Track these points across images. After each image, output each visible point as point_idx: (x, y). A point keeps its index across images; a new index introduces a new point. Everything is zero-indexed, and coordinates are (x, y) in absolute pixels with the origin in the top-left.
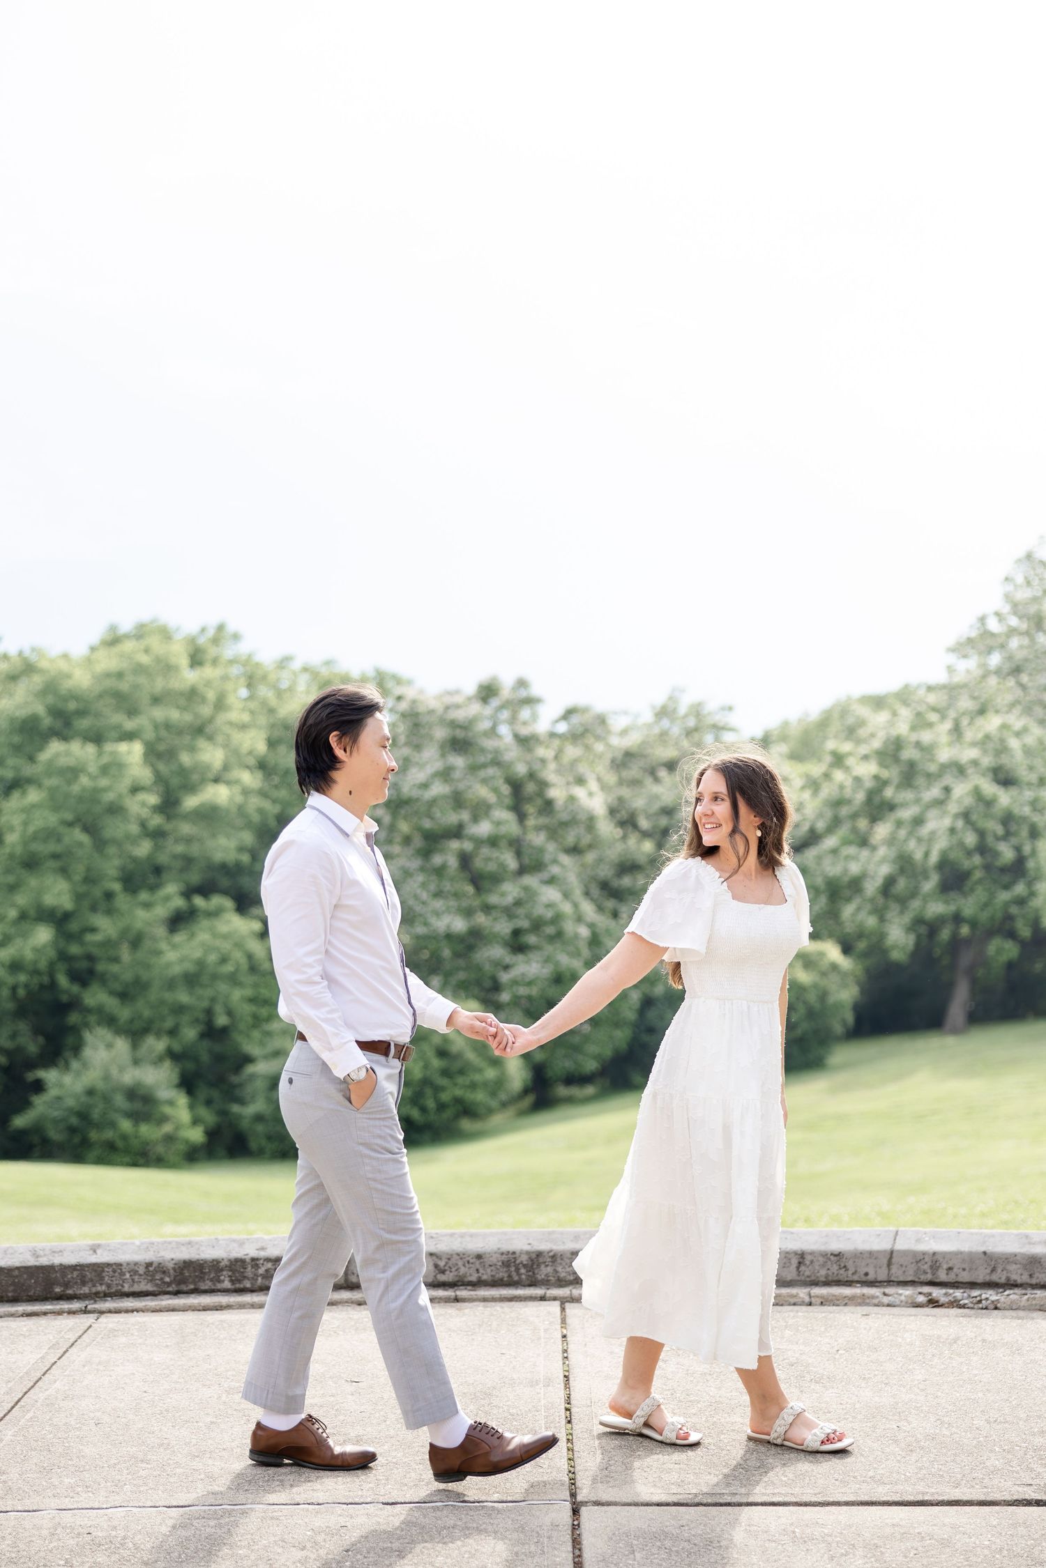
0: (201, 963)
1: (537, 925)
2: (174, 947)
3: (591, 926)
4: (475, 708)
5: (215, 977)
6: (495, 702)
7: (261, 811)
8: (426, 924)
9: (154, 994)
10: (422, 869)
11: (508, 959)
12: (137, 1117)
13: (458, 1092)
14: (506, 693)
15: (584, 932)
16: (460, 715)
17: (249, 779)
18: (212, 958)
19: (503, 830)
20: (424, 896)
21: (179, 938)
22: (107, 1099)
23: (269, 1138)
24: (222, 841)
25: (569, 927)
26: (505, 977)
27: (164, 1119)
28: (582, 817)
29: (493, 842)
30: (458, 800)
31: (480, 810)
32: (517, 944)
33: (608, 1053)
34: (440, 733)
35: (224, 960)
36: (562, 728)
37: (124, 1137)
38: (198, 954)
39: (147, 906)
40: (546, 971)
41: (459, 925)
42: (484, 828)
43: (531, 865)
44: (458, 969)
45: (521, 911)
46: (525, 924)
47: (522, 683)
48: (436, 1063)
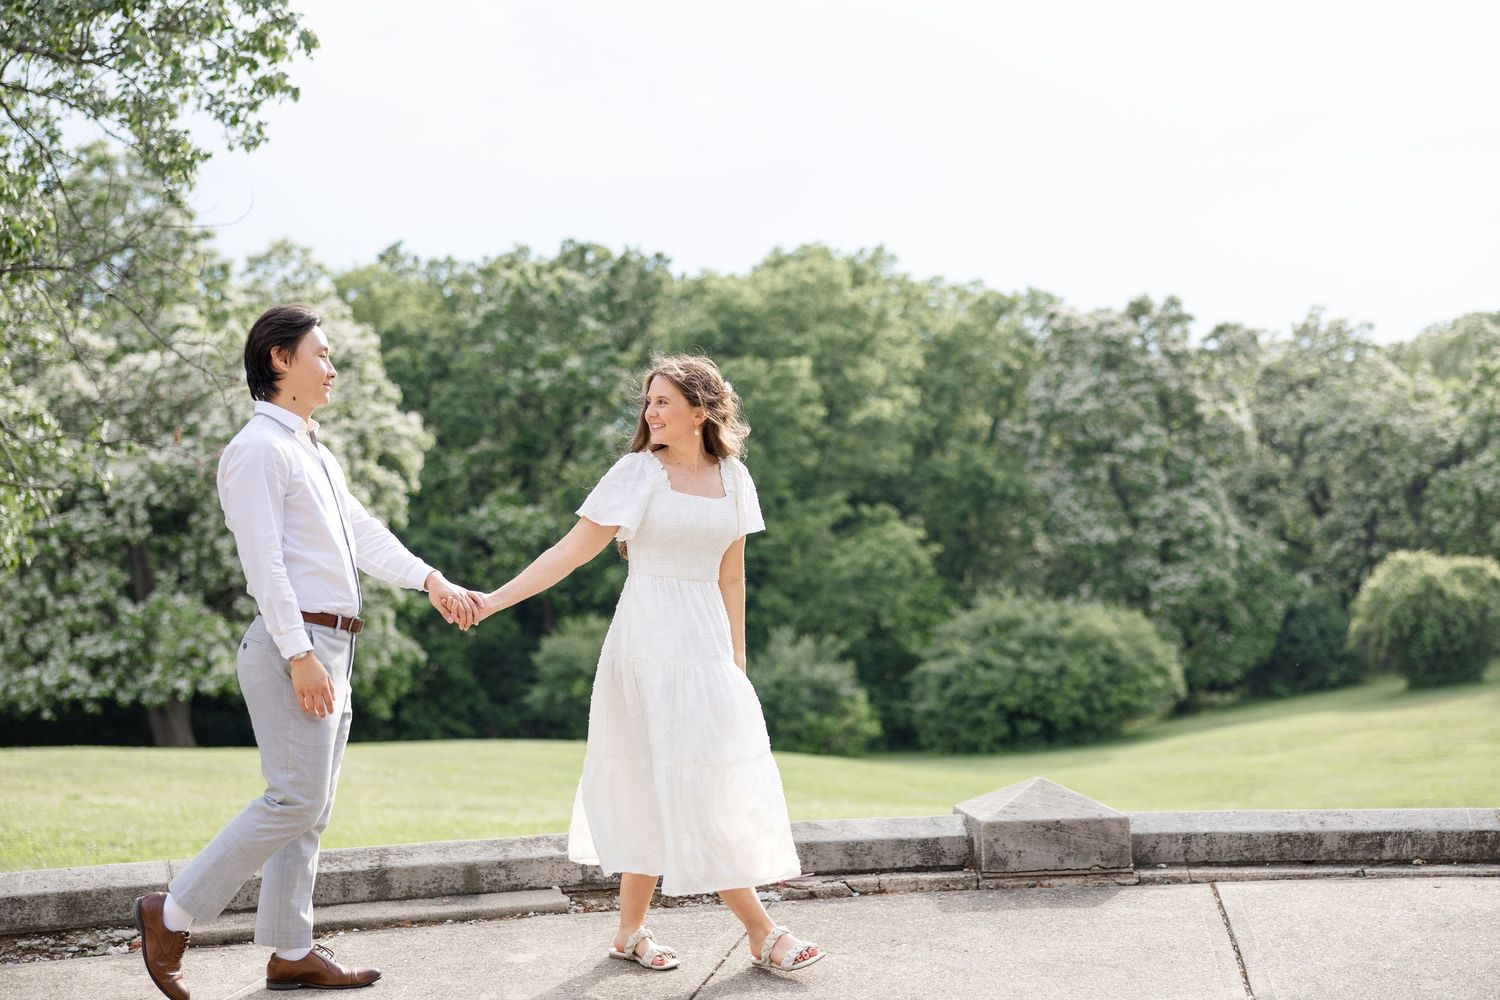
0: (869, 568)
1: (1188, 536)
2: (845, 552)
3: (1237, 537)
4: (1129, 326)
5: (880, 581)
6: (1144, 321)
7: (920, 425)
8: (1078, 534)
9: (825, 596)
10: (1073, 482)
11: (1159, 570)
12: (821, 710)
13: (1125, 697)
14: (1156, 311)
15: (1233, 544)
16: (1113, 332)
17: (910, 395)
18: (880, 563)
19: (1155, 444)
20: (1076, 507)
21: (849, 543)
22: (795, 693)
23: (941, 734)
24: (886, 454)
25: (1217, 539)
26: (1155, 587)
27: (844, 713)
28: (1232, 432)
29: (1144, 456)
30: (1110, 415)
31: (1132, 426)
32: (1166, 555)
33: (1251, 662)
34: (1093, 350)
35: (890, 565)
36: (1212, 345)
37: (810, 728)
38: (866, 559)
39: (816, 512)
40: (1196, 581)
41: (1110, 536)
42: (1136, 442)
43: (1182, 479)
44: (1107, 578)
45: (1171, 524)
46: (1176, 536)
47: (1173, 302)
48: (1104, 669)
